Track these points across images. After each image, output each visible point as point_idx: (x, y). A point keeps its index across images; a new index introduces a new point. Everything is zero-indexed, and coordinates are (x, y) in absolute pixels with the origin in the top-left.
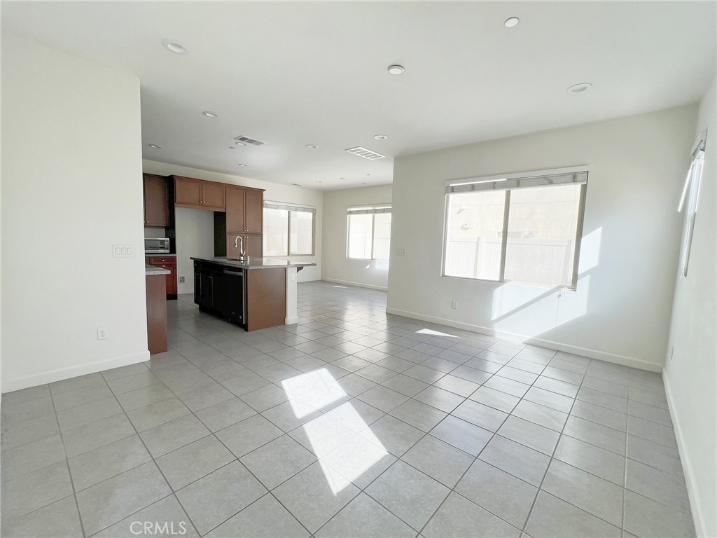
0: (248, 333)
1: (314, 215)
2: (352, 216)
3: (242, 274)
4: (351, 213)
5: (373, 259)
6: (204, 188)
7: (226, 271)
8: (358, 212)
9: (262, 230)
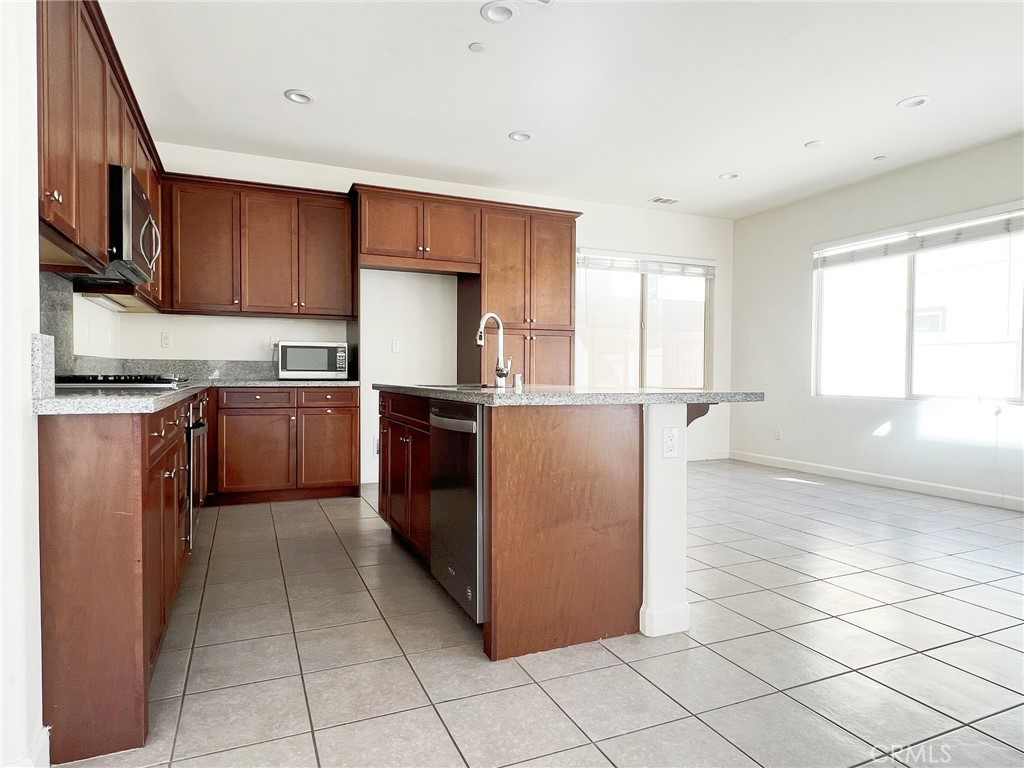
0: (493, 665)
1: (710, 282)
2: (829, 273)
3: (476, 427)
4: (825, 262)
5: (911, 397)
6: (428, 214)
7: (435, 420)
8: (852, 257)
9: (571, 320)
